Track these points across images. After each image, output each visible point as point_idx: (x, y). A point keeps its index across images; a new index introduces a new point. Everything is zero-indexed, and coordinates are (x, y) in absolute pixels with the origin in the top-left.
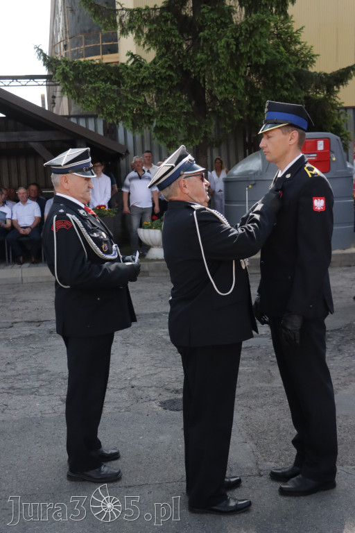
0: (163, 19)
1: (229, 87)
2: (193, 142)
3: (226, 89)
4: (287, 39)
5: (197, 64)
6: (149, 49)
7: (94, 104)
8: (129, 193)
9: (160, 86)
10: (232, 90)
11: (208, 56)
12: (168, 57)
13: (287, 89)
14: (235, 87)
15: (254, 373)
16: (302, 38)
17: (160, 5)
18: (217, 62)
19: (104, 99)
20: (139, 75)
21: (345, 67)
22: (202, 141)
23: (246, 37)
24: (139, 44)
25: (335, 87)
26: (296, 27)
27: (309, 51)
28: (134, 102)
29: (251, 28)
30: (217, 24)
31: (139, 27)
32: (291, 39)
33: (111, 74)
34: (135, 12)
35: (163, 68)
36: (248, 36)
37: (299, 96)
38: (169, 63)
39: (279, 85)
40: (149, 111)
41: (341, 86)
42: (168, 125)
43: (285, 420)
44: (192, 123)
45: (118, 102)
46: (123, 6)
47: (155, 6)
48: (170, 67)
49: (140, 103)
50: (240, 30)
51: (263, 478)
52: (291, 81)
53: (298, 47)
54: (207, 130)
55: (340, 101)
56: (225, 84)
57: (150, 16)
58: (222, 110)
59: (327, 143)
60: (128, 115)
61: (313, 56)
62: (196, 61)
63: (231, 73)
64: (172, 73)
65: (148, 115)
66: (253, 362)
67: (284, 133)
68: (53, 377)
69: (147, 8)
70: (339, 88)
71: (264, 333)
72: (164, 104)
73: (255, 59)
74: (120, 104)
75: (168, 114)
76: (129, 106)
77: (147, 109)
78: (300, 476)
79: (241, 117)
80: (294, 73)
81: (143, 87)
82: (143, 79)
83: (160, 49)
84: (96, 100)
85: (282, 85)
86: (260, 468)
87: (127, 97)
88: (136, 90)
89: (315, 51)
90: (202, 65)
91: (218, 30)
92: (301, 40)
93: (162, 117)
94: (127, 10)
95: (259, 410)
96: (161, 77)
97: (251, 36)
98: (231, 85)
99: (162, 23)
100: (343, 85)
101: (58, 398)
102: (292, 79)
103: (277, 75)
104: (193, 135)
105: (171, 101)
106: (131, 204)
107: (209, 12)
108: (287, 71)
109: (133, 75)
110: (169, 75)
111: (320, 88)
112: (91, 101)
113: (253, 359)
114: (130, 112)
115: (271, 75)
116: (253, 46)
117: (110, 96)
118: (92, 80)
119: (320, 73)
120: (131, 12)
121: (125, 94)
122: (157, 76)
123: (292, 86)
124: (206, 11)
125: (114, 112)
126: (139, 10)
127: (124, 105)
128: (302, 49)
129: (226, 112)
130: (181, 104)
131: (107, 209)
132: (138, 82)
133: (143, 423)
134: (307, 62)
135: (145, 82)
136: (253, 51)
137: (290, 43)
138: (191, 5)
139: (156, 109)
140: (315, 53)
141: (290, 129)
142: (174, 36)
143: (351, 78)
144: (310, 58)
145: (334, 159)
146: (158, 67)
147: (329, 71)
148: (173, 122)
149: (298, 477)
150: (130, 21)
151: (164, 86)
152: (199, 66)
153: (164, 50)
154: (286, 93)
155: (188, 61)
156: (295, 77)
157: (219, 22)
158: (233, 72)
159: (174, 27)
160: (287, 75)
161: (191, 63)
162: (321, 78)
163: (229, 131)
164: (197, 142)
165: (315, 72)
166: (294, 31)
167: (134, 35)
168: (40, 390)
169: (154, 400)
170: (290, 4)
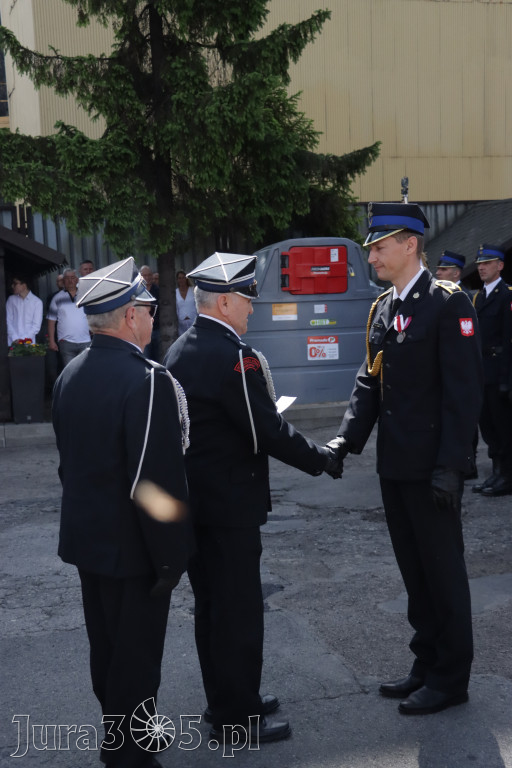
0: (114, 75)
1: (214, 173)
2: (158, 248)
3: (210, 176)
4: (279, 109)
5: (165, 139)
6: (96, 117)
7: (23, 191)
8: (57, 322)
9: (114, 170)
10: (217, 178)
11: (183, 128)
12: (121, 129)
13: (285, 177)
15: (303, 566)
16: (300, 107)
17: (108, 55)
18: (196, 139)
19: (35, 184)
20: (88, 154)
21: (361, 148)
22: (171, 247)
23: (239, 103)
24: (84, 107)
25: (349, 175)
27: (308, 127)
28: (79, 190)
29: (246, 92)
30: (195, 84)
31: (82, 84)
32: (284, 108)
33: (35, 149)
34: (76, 63)
35: (116, 143)
36: (242, 101)
37: (303, 186)
38: (125, 137)
39: (274, 171)
40: (99, 203)
41: (356, 175)
42: (126, 225)
43: (370, 623)
44: (158, 223)
45: (55, 190)
46: (59, 53)
47: (103, 55)
48: (126, 143)
49: (85, 193)
50: (232, 96)
51: (370, 696)
52: (291, 166)
53: (294, 120)
54: (178, 231)
55: (353, 196)
56: (207, 168)
57: (95, 69)
58: (197, 205)
59: (343, 252)
60: (71, 208)
61: (314, 133)
62: (163, 135)
63: (219, 153)
64: (129, 152)
65: (98, 210)
66: (296, 552)
67: (399, 242)
68: (19, 583)
69: (91, 58)
70: (353, 177)
71: (294, 514)
72: (119, 193)
73: (251, 134)
74: (58, 192)
75: (124, 207)
76: (71, 196)
77: (97, 201)
78: (424, 687)
79: (224, 214)
80: (294, 155)
81: (90, 169)
82: (92, 160)
83: (111, 116)
84: (24, 185)
85: (279, 171)
86: (362, 683)
87: (67, 183)
88: (80, 174)
89: (316, 127)
90: (173, 141)
91: (196, 93)
92: (296, 111)
93: (116, 213)
94: (63, 58)
95: (330, 612)
96: (113, 157)
97: (246, 102)
98: (216, 171)
99: (113, 81)
100: (358, 172)
101: (40, 610)
102: (291, 164)
103: (270, 158)
104: (159, 240)
105: (129, 190)
106: (60, 338)
107: (183, 68)
108: (285, 152)
109: (76, 154)
110: (126, 154)
111: (328, 176)
112: (18, 187)
113: (294, 548)
114: (73, 205)
115: (263, 158)
116: (249, 116)
117: (44, 180)
118: (11, 158)
119: (327, 156)
120: (69, 62)
121: (65, 179)
122: (110, 155)
123: (291, 172)
124: (179, 66)
125: (51, 204)
126: (80, 60)
127: (64, 194)
128: (298, 122)
129: (203, 207)
130: (142, 195)
131: (34, 343)
132: (86, 164)
133: (179, 636)
134: (306, 141)
135: (95, 164)
136: (250, 122)
137: (283, 114)
138: (150, 55)
139: (108, 201)
140: (316, 129)
141: (406, 236)
142: (130, 98)
143: (369, 164)
144: (310, 135)
145: (353, 274)
146: (108, 143)
147: (339, 153)
148: (131, 221)
149: (421, 689)
150: (69, 74)
151: (119, 169)
152: (168, 142)
153: (116, 117)
154: (284, 182)
155: (151, 134)
156: (296, 160)
157: (197, 81)
158: (222, 153)
159: (130, 86)
160: (285, 158)
161: (155, 137)
162: (330, 162)
163: (208, 234)
164: (165, 249)
165: (322, 155)
166: (288, 97)
167: (76, 94)
168: (8, 602)
169: (180, 607)
170: (290, 60)
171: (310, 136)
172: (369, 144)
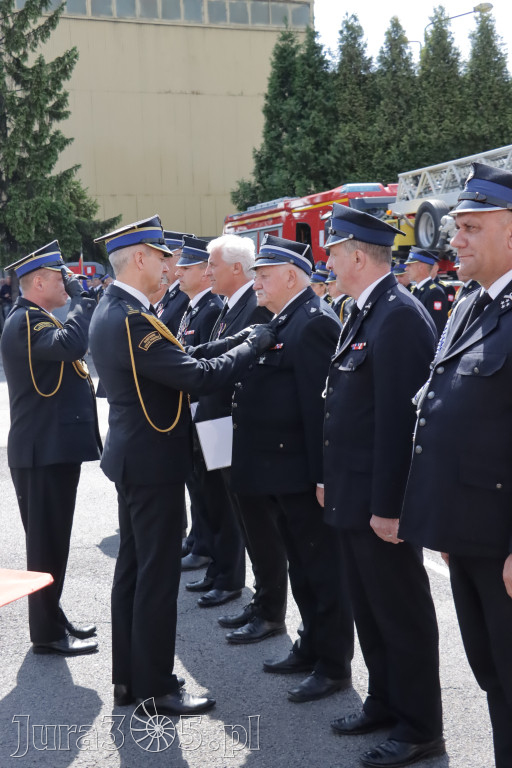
14: (29, 236)
16: (88, 194)
21: (113, 217)
26: (83, 187)
27: (93, 204)
32: (79, 196)
53: (85, 201)
59: (94, 269)
61: (96, 207)
89: (99, 203)
92: (87, 197)
128: (88, 201)
137: (79, 199)
147: (102, 220)
154: (68, 236)
156: (76, 225)
160: (70, 225)
166: (82, 190)
171: (90, 211)
172: (116, 215)
